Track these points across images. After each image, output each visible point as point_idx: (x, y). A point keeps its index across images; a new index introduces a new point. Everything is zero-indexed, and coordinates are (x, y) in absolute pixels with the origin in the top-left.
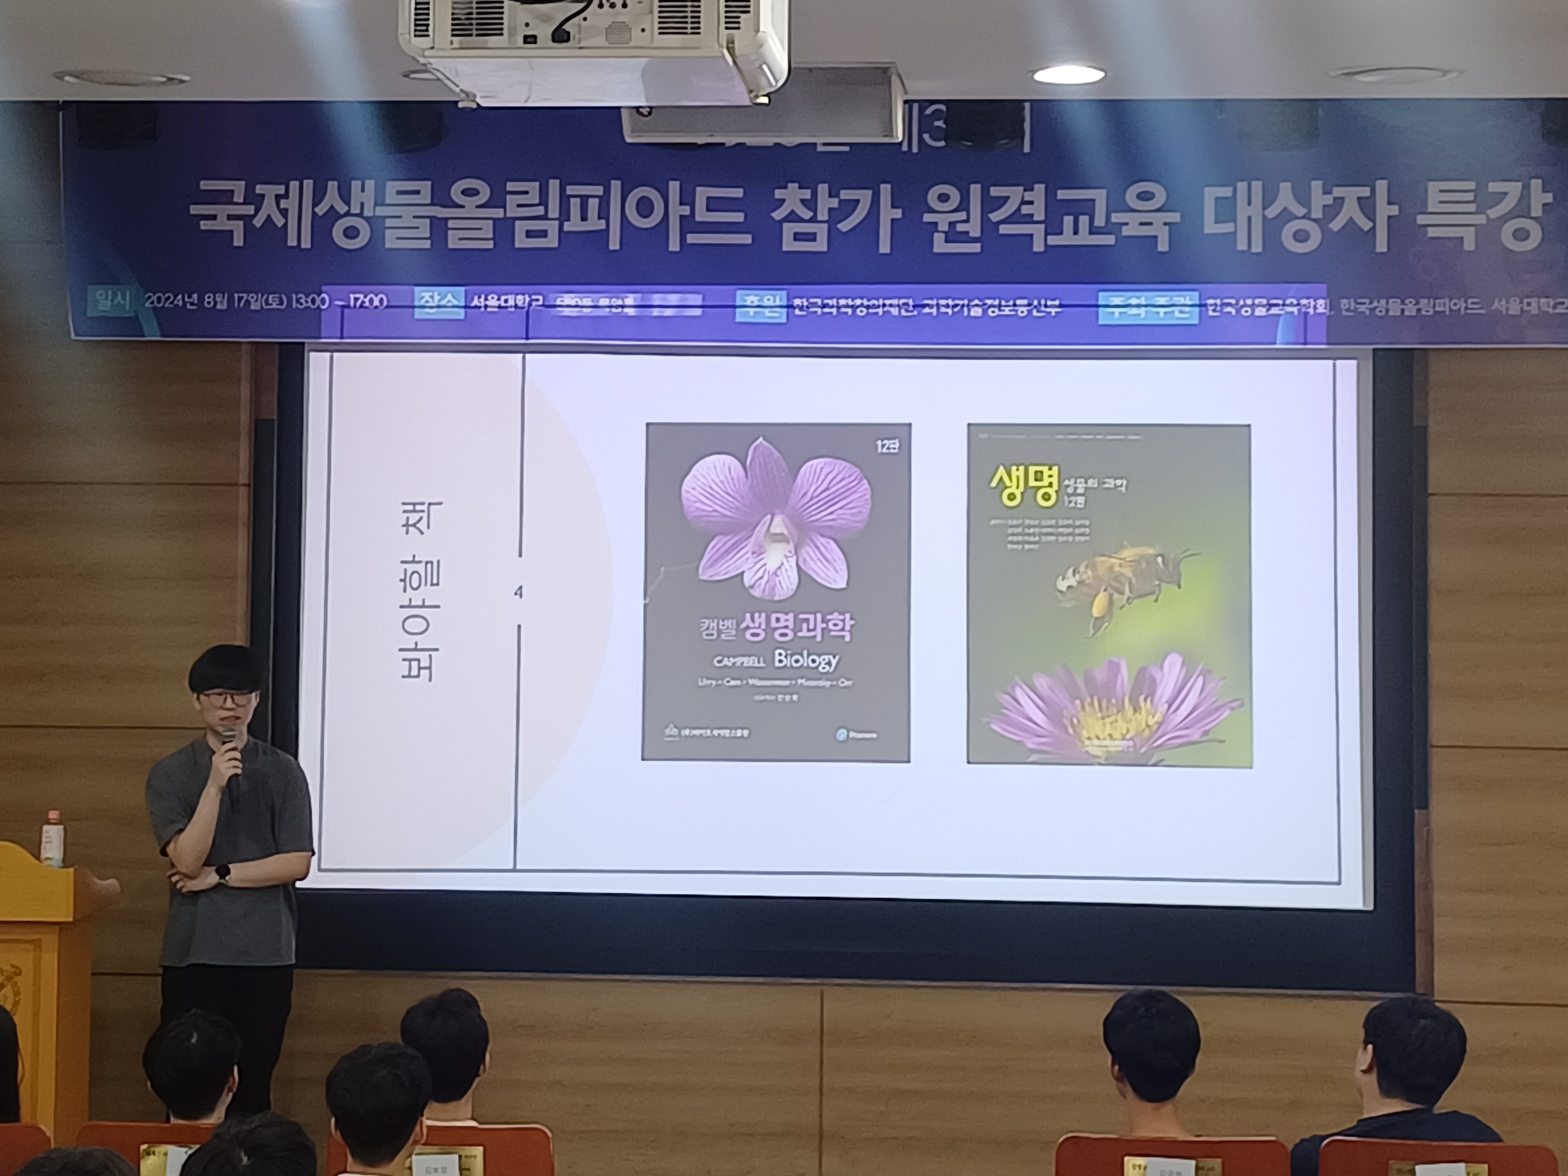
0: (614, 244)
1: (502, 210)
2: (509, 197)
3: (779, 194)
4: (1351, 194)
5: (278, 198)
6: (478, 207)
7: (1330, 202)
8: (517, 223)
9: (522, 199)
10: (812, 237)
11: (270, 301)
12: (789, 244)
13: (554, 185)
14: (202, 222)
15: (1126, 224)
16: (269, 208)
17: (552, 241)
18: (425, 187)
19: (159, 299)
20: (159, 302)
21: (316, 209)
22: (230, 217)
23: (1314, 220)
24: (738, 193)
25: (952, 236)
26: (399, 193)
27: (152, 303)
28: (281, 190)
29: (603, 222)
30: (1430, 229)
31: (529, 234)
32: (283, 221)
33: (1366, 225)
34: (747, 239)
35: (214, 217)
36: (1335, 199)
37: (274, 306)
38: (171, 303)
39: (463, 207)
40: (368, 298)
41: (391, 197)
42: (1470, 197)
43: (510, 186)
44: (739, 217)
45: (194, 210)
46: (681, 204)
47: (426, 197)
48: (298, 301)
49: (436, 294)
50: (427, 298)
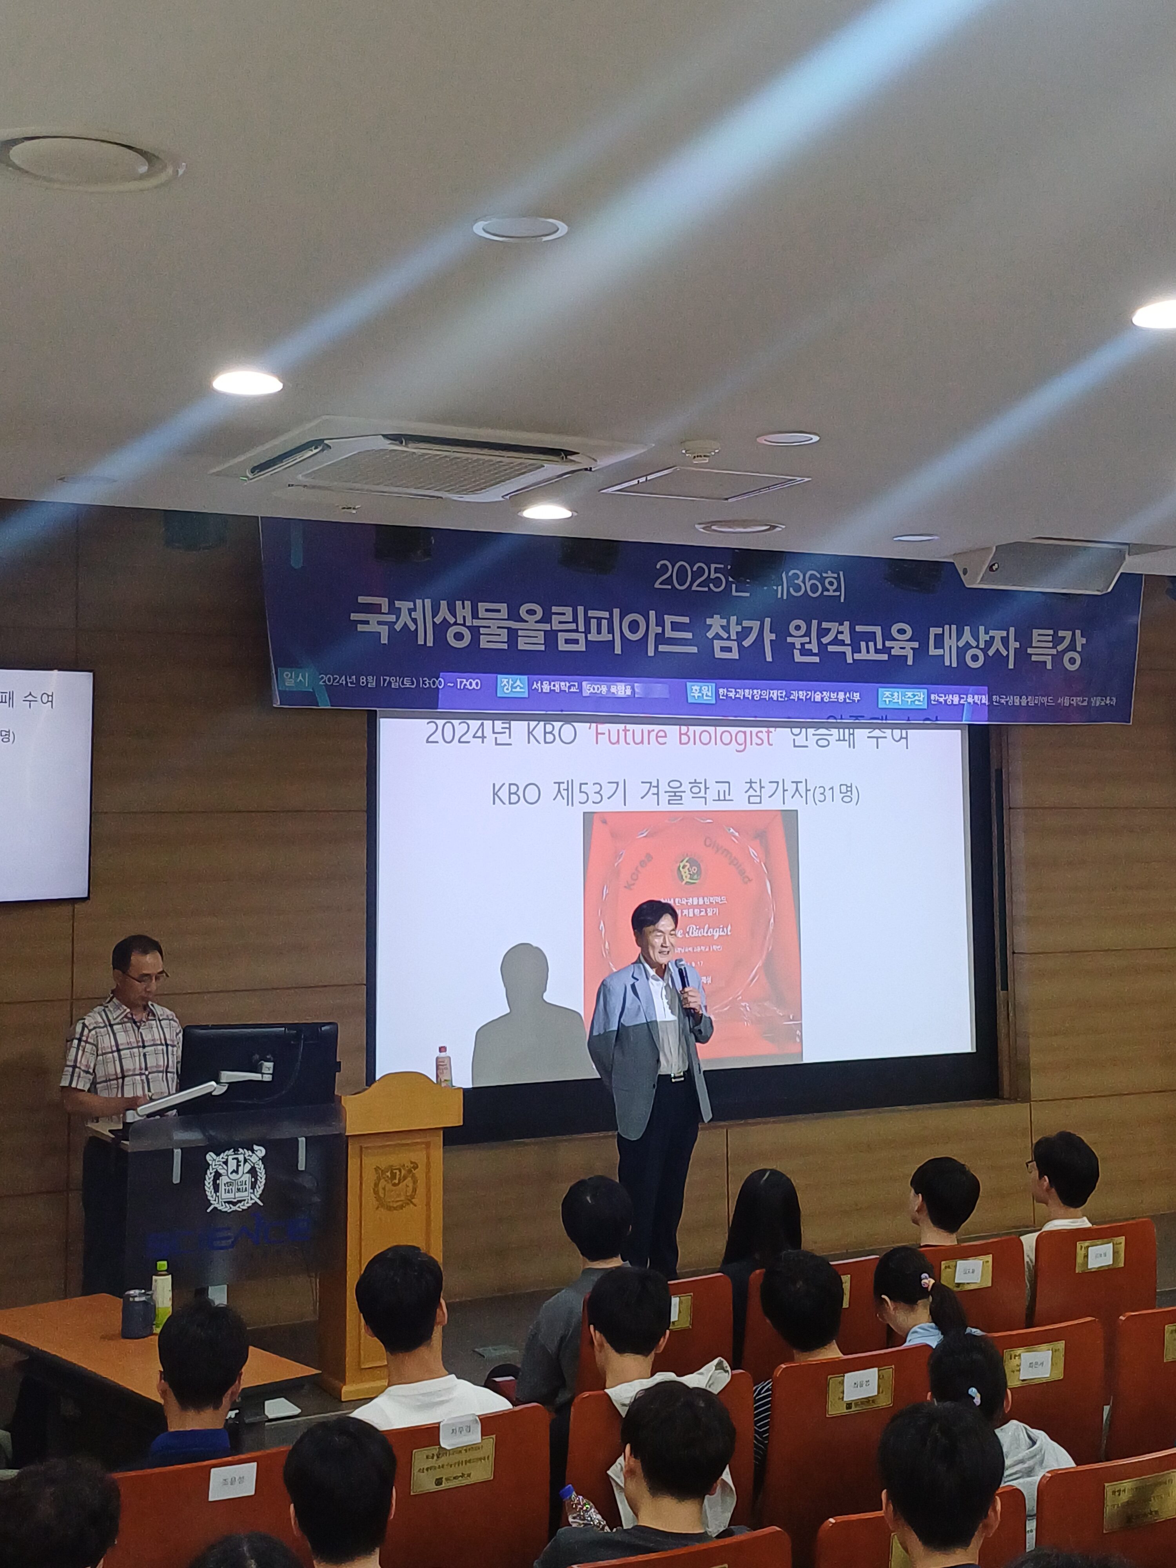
0: (618, 650)
1: (549, 625)
2: (554, 616)
3: (709, 621)
4: (999, 634)
7: (988, 639)
8: (559, 634)
9: (563, 618)
10: (729, 649)
11: (405, 683)
12: (719, 654)
13: (581, 609)
14: (359, 626)
15: (893, 648)
16: (405, 618)
17: (581, 647)
18: (503, 607)
19: (329, 680)
20: (329, 681)
21: (435, 620)
22: (380, 623)
23: (981, 649)
24: (686, 620)
25: (804, 652)
26: (487, 610)
27: (324, 682)
28: (411, 605)
29: (611, 635)
30: (1032, 656)
31: (567, 641)
32: (414, 627)
33: (1005, 653)
34: (694, 650)
35: (367, 622)
36: (990, 637)
37: (408, 686)
38: (338, 682)
39: (527, 622)
40: (469, 682)
41: (482, 613)
42: (1051, 638)
43: (554, 609)
44: (689, 635)
45: (354, 616)
46: (657, 625)
47: (504, 614)
48: (424, 681)
49: (510, 680)
50: (505, 682)
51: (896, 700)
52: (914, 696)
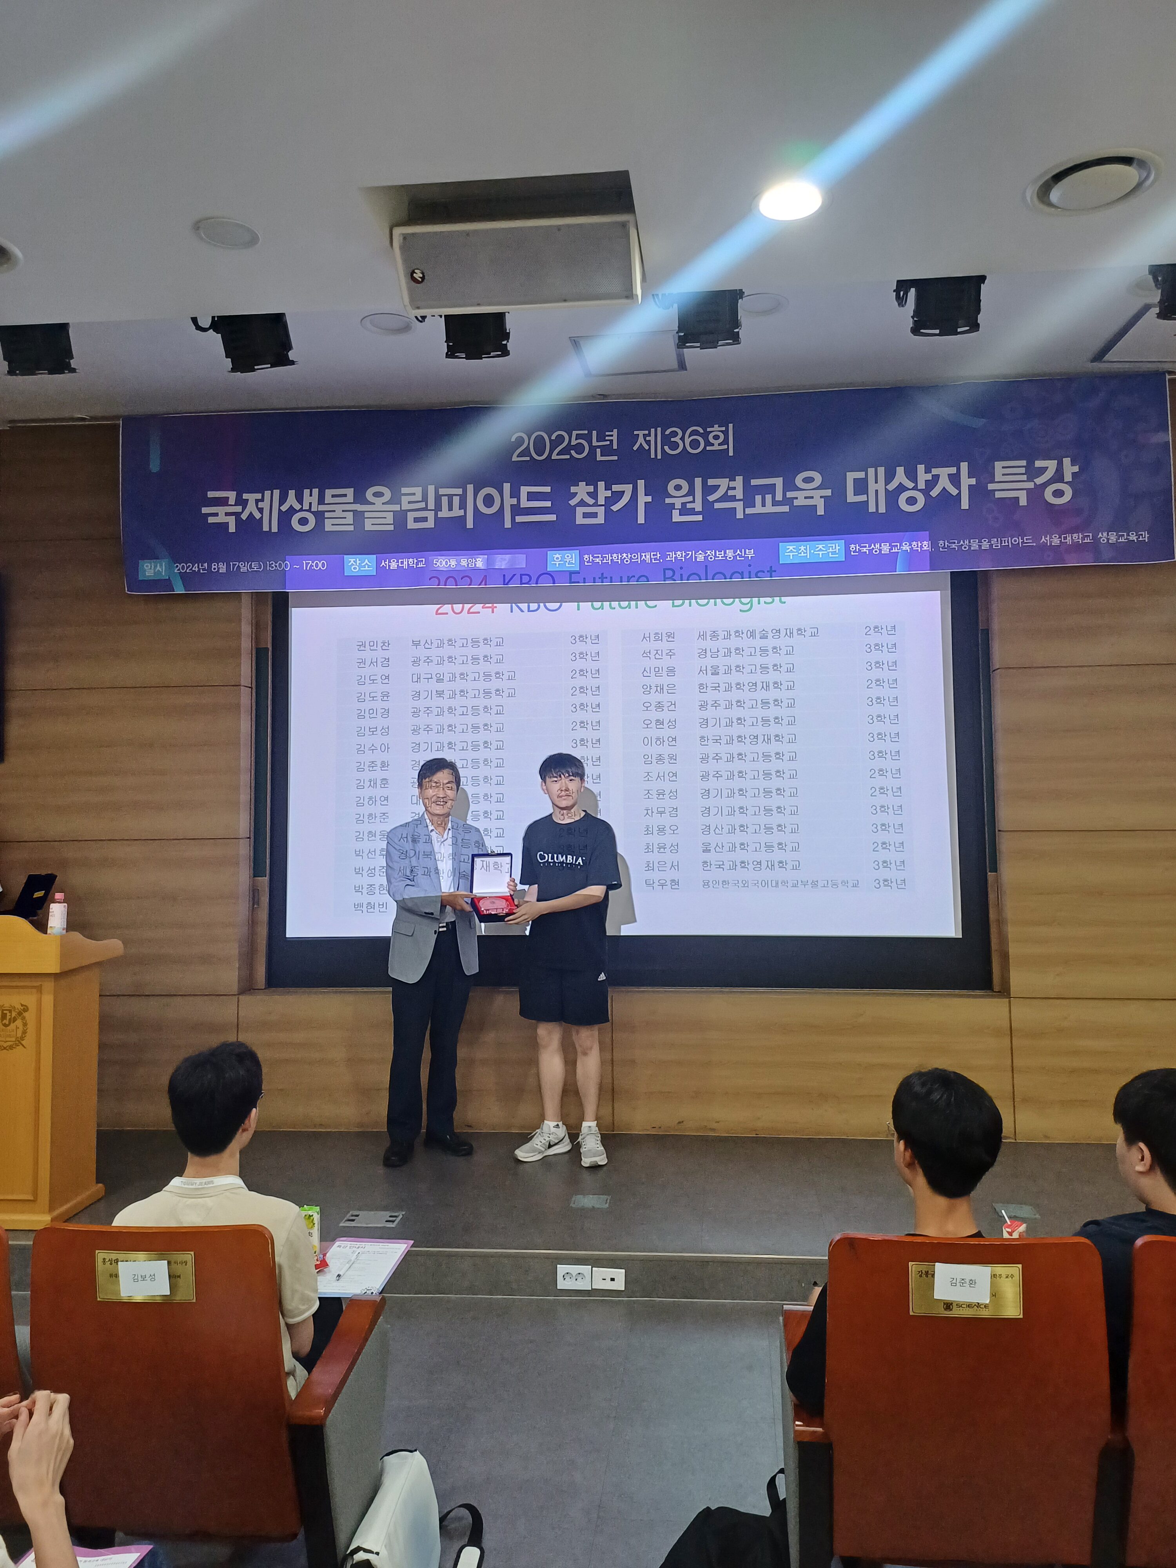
0: (470, 524)
1: (399, 506)
2: (402, 497)
3: (573, 489)
4: (944, 473)
5: (257, 501)
6: (383, 504)
7: (930, 478)
8: (409, 513)
9: (412, 498)
10: (595, 515)
11: (253, 567)
12: (580, 520)
13: (431, 488)
14: (209, 518)
15: (797, 498)
16: (251, 508)
17: (430, 524)
18: (350, 492)
19: (183, 568)
21: (281, 508)
22: (227, 514)
24: (548, 489)
25: (684, 511)
26: (333, 496)
27: (179, 570)
29: (463, 511)
30: (996, 493)
31: (416, 520)
32: (261, 515)
33: (954, 491)
34: (553, 517)
35: (216, 515)
36: (933, 476)
37: (255, 569)
38: (191, 569)
39: (374, 504)
40: (315, 563)
41: (328, 499)
42: (1023, 470)
43: (404, 490)
44: (548, 504)
45: (205, 510)
46: (511, 497)
47: (350, 498)
48: (271, 566)
49: (358, 560)
50: (352, 562)
51: (802, 554)
52: (827, 548)
